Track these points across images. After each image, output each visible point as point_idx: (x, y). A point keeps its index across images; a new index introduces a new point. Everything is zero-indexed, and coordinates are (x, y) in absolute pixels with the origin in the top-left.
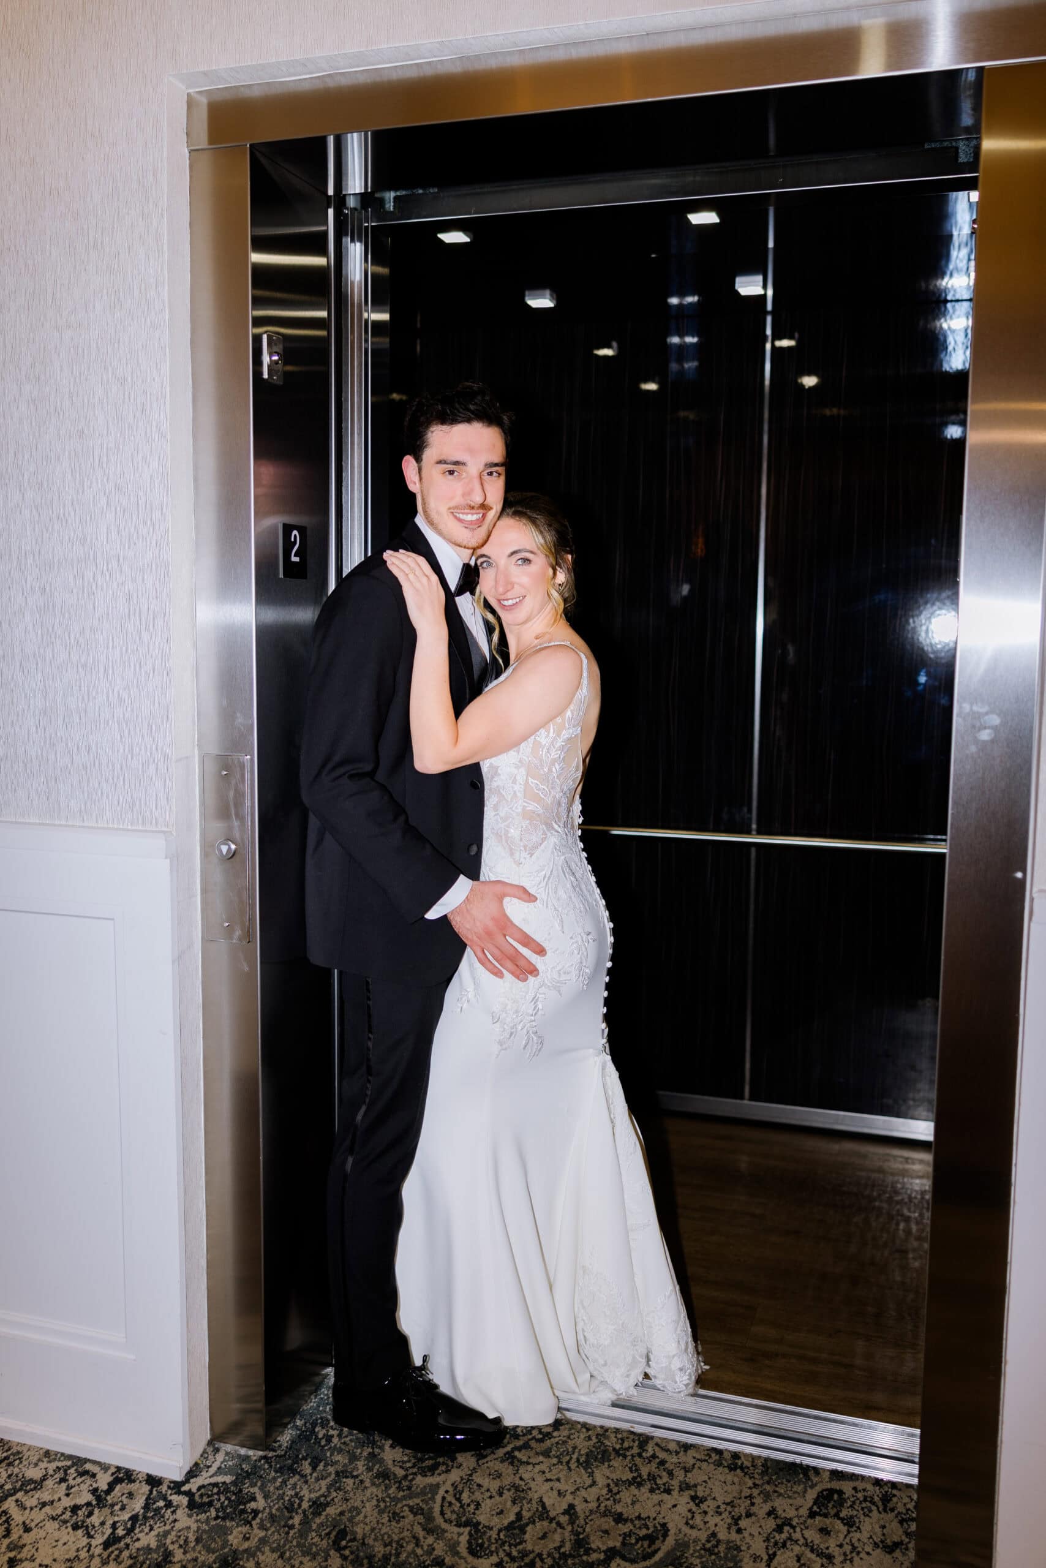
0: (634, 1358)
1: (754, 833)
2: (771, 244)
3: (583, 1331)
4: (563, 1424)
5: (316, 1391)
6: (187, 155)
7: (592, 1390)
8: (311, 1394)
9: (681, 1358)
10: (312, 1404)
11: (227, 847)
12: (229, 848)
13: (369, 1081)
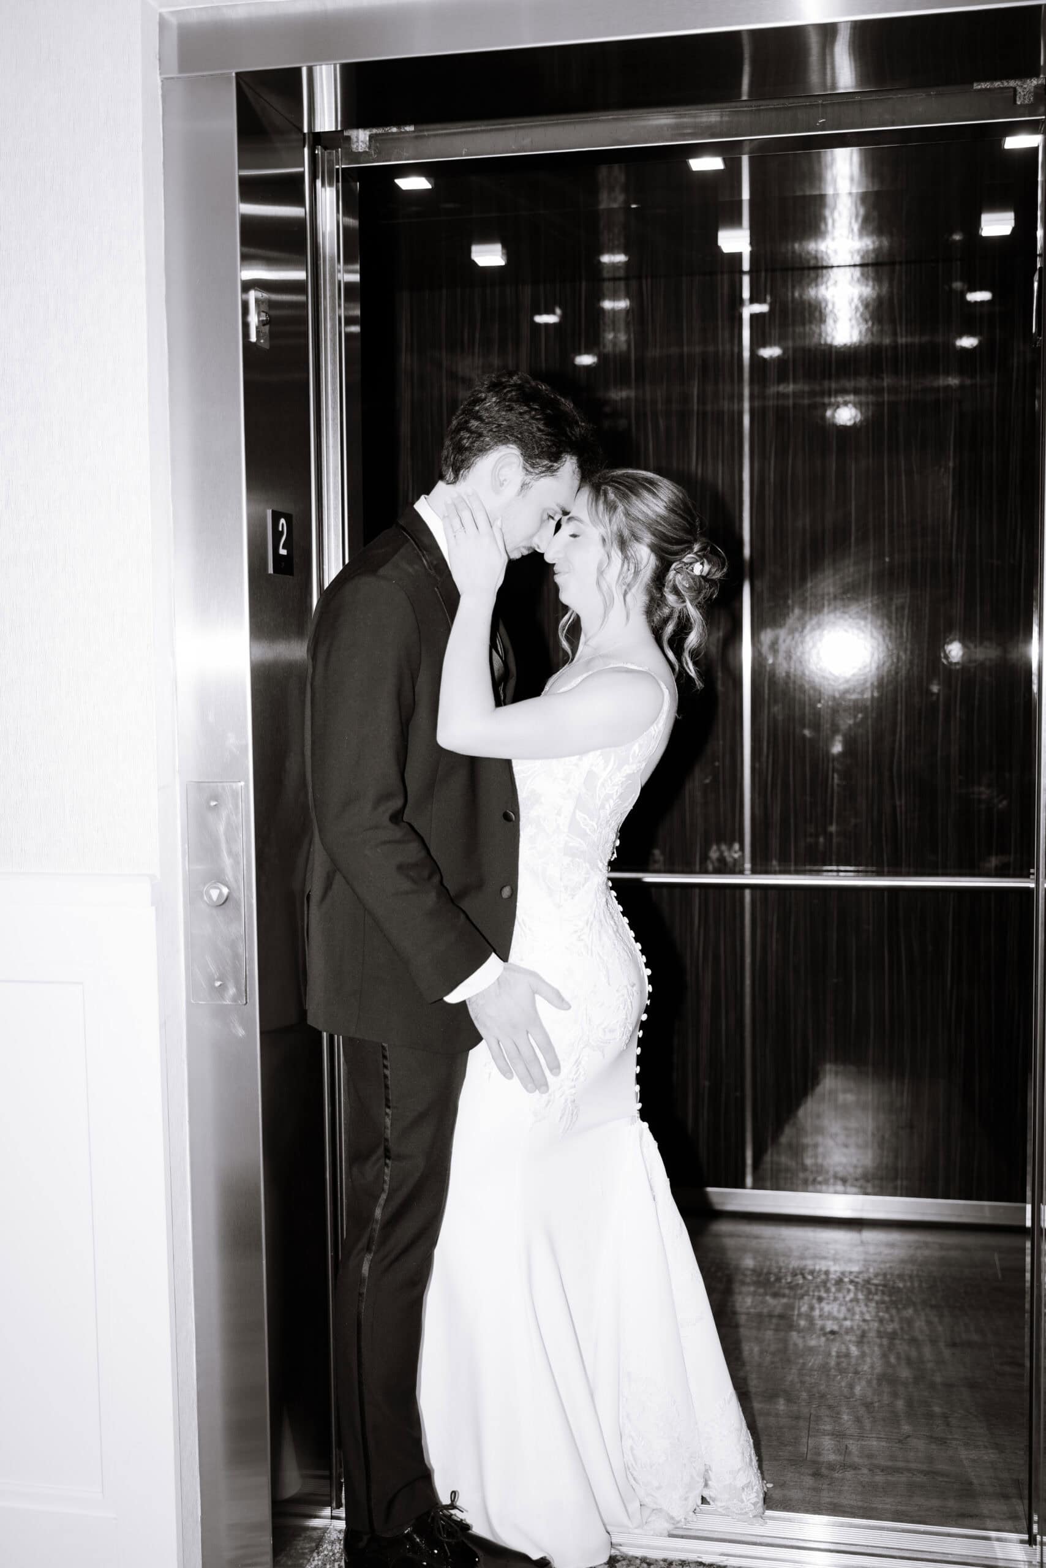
0: (692, 1477)
1: (748, 872)
2: (746, 195)
3: (632, 1449)
4: (619, 1561)
5: (317, 1547)
6: (160, 83)
7: (644, 1521)
8: (312, 1551)
9: (747, 1473)
10: (316, 1563)
11: (218, 891)
12: (221, 894)
13: (386, 1165)
